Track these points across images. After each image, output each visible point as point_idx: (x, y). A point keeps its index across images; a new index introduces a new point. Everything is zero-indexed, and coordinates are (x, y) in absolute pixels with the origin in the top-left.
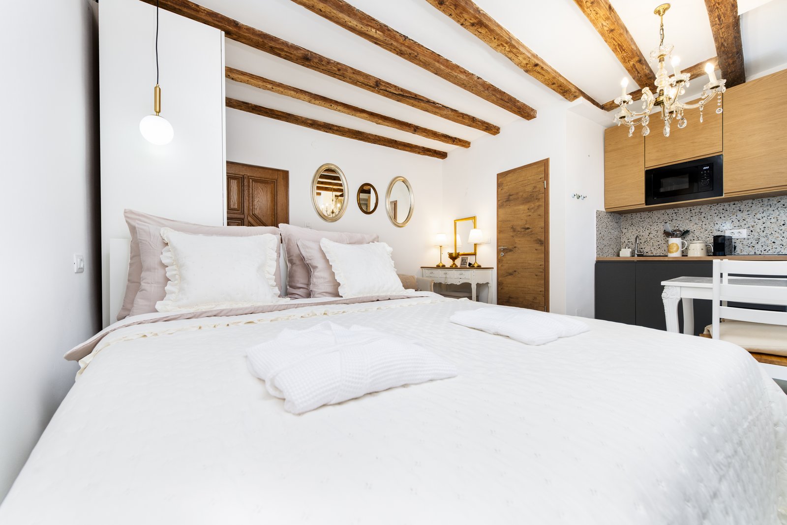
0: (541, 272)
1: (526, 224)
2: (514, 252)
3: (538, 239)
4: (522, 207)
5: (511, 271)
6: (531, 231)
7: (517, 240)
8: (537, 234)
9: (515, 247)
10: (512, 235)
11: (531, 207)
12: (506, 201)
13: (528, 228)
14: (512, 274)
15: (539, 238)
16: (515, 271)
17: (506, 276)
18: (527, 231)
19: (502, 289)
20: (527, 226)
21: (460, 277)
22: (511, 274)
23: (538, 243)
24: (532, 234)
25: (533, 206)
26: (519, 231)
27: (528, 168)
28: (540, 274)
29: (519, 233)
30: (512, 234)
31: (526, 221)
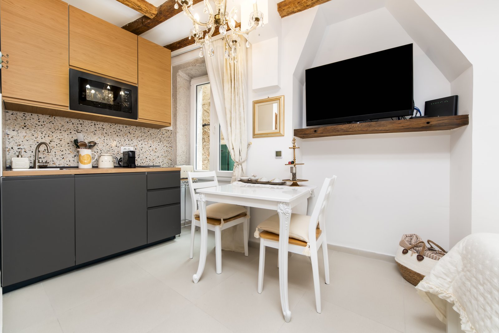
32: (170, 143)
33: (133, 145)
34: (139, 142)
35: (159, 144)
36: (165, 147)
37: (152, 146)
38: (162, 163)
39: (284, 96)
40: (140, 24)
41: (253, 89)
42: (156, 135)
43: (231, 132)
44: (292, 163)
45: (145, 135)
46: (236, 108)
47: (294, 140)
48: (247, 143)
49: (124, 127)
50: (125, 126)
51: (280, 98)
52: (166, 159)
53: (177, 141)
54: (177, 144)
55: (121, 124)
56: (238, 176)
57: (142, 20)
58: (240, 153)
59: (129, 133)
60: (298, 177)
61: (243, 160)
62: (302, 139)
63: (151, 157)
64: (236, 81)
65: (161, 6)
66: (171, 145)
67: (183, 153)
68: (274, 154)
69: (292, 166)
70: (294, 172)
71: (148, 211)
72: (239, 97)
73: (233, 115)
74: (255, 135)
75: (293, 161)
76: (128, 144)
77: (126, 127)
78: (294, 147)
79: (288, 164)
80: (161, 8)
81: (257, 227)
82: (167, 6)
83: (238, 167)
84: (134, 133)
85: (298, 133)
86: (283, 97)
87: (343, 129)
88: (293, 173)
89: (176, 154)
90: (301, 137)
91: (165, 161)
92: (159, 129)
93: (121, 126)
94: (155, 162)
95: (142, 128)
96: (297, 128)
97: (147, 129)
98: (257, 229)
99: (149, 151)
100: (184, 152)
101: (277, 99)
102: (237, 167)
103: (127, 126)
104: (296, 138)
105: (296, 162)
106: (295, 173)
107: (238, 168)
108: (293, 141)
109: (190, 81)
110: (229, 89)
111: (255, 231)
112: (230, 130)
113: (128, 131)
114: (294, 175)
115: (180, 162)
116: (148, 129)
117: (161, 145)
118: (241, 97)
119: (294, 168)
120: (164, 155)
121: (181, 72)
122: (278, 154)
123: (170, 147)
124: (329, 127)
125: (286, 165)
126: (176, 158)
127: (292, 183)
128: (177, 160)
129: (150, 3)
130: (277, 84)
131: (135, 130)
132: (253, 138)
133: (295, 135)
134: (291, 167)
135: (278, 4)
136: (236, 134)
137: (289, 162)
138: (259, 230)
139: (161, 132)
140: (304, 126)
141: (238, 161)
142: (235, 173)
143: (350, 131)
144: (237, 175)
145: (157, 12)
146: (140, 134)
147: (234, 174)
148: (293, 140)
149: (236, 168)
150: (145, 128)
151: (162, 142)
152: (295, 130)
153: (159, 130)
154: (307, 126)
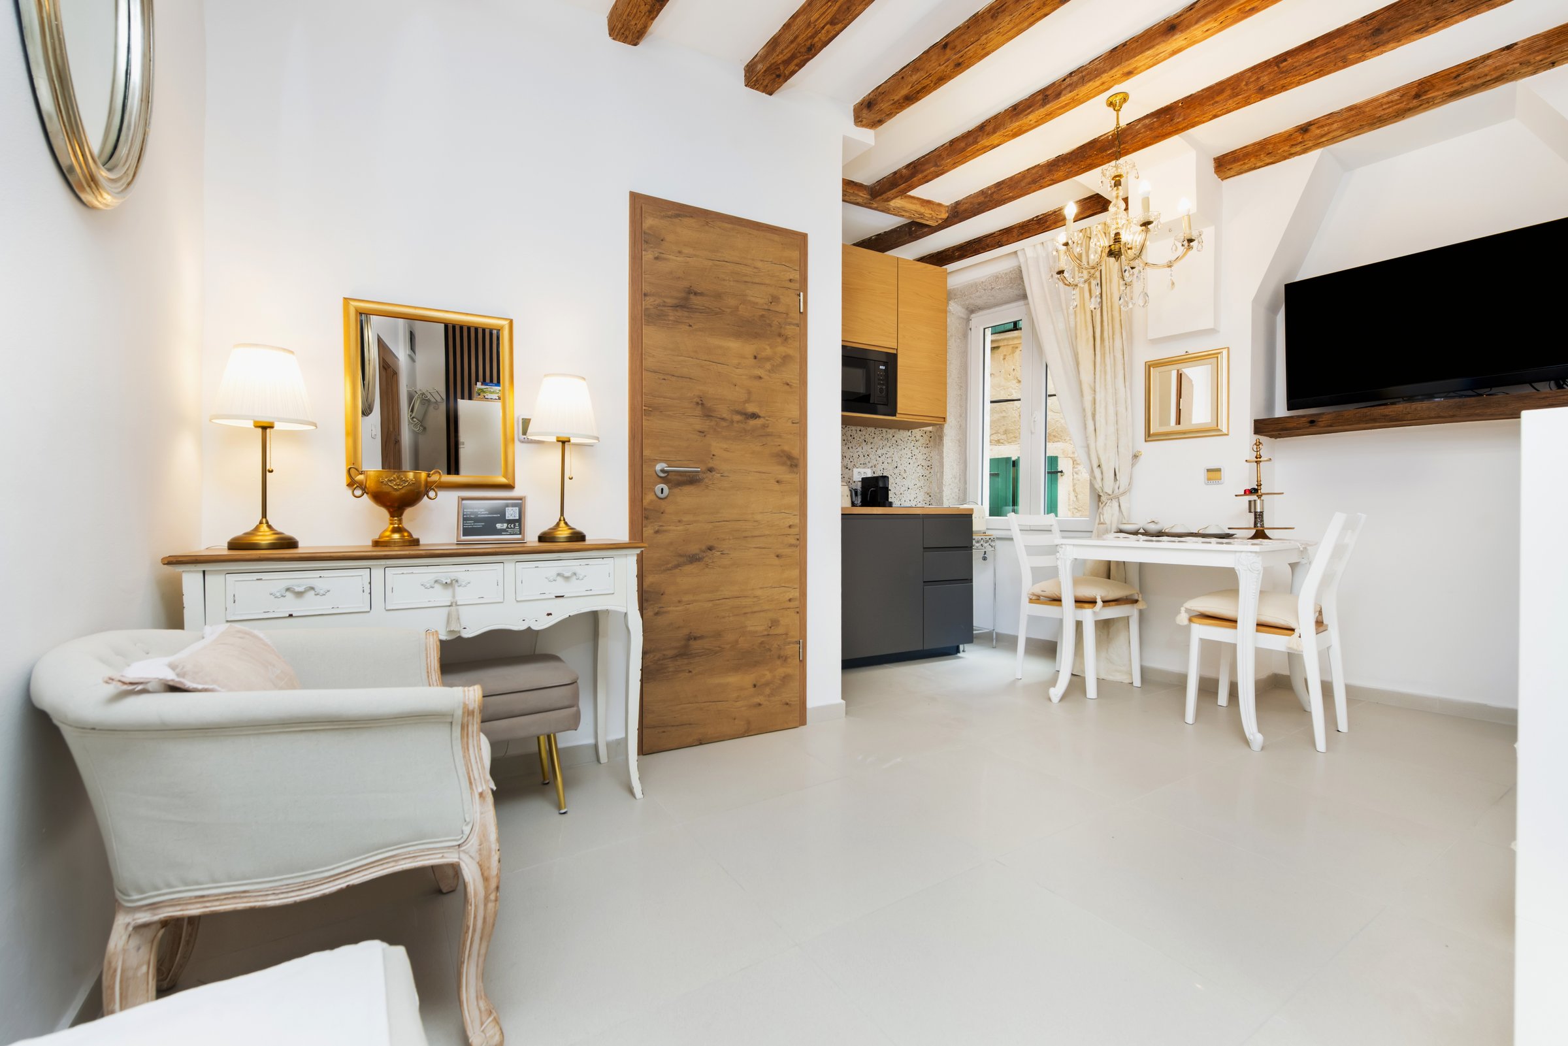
0: (791, 545)
1: (748, 401)
2: (707, 487)
3: (783, 451)
4: (733, 345)
5: (693, 549)
6: (764, 426)
7: (717, 446)
8: (780, 437)
9: (710, 470)
10: (698, 427)
11: (764, 354)
12: (676, 307)
13: (754, 416)
14: (699, 560)
15: (786, 448)
16: (710, 548)
17: (677, 566)
18: (752, 422)
19: (657, 614)
20: (751, 408)
21: (560, 587)
22: (693, 559)
23: (784, 464)
24: (768, 435)
25: (768, 351)
26: (723, 419)
27: (755, 232)
28: (788, 551)
29: (724, 424)
30: (698, 423)
31: (749, 393)
32: (928, 459)
33: (870, 465)
34: (878, 459)
35: (910, 461)
36: (920, 467)
37: (899, 465)
38: (915, 500)
39: (1228, 348)
40: (906, 235)
41: (1149, 338)
42: (905, 443)
43: (1094, 432)
44: (1253, 491)
45: (889, 444)
46: (1105, 380)
47: (1258, 444)
48: (1131, 453)
49: (858, 431)
50: (859, 428)
51: (1219, 353)
52: (922, 493)
53: (945, 454)
54: (944, 460)
55: (853, 425)
56: (1111, 524)
57: (910, 229)
58: (1115, 475)
59: (865, 441)
60: (1268, 522)
61: (1121, 490)
62: (1273, 439)
63: (898, 488)
64: (1105, 324)
65: (958, 203)
66: (929, 463)
67: (953, 479)
68: (1202, 476)
69: (1253, 497)
70: (1258, 510)
71: (925, 587)
72: (1114, 356)
73: (1100, 396)
74: (1149, 436)
75: (1256, 487)
76: (864, 464)
77: (860, 431)
78: (1257, 458)
79: (1243, 493)
80: (958, 207)
81: (1182, 606)
82: (971, 203)
83: (1110, 505)
84: (872, 440)
85: (1264, 427)
86: (1225, 352)
87: (1387, 415)
88: (1255, 513)
89: (942, 483)
90: (1271, 437)
91: (920, 498)
92: (910, 431)
93: (854, 428)
94: (903, 500)
95: (884, 430)
96: (1262, 416)
97: (891, 431)
98: (1183, 609)
99: (895, 476)
100: (955, 478)
101: (1212, 356)
102: (1107, 504)
103: (862, 428)
104: (1263, 439)
105: (1263, 490)
106: (1262, 512)
107: (1111, 507)
108: (1255, 447)
109: (968, 320)
110: (1088, 339)
111: (1180, 613)
112: (1093, 428)
113: (863, 438)
114: (1259, 517)
115: (948, 500)
116: (893, 430)
117: (914, 463)
118: (1119, 355)
119: (1258, 502)
120: (919, 485)
121: (953, 304)
122: (1214, 474)
123: (929, 468)
124: (1350, 410)
125: (1236, 496)
126: (941, 491)
127: (1253, 532)
128: (944, 495)
129: (937, 202)
130: (1212, 327)
131: (873, 435)
132: (1146, 441)
133: (1256, 432)
134: (1250, 502)
135: (1215, 159)
136: (1106, 436)
137: (1245, 491)
138: (1187, 610)
139: (913, 436)
140: (1281, 410)
141: (1110, 493)
142: (1104, 516)
143: (1406, 419)
144: (1108, 522)
145: (947, 215)
146: (881, 442)
147: (1102, 520)
148: (1256, 444)
149: (1105, 508)
150: (889, 431)
151: (914, 457)
152: (1256, 421)
153: (909, 433)
154: (1288, 410)
